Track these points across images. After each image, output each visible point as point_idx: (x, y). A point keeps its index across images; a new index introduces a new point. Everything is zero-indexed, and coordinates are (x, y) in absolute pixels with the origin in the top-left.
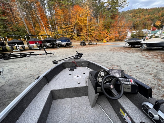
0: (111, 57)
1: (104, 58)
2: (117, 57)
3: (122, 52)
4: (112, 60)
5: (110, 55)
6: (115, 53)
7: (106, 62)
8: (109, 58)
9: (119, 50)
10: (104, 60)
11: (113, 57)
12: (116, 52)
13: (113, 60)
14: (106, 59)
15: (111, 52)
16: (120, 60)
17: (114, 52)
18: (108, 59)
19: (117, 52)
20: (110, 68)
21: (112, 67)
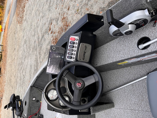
0: (33, 27)
1: (33, 42)
2: (35, 17)
3: (27, 6)
4: (40, 29)
5: (29, 28)
7: (41, 40)
8: (35, 32)
9: (22, 8)
10: (37, 43)
11: (33, 24)
12: (24, 15)
13: (40, 27)
14: (36, 38)
15: (25, 23)
16: (41, 15)
17: (24, 18)
18: (36, 34)
19: (25, 13)
20: (53, 36)
21: (52, 33)
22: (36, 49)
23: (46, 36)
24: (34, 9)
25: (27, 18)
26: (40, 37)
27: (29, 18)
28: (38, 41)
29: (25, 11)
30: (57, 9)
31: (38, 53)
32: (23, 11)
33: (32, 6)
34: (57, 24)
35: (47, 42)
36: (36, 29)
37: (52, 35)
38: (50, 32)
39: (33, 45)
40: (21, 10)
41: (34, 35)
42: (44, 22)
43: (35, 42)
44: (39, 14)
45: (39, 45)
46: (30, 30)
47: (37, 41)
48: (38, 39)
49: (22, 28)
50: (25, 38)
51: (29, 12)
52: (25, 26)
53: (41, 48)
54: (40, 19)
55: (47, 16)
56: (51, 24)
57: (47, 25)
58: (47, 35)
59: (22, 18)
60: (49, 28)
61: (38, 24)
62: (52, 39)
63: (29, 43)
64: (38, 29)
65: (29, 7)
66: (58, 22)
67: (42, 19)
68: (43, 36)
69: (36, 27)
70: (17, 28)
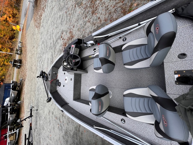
2: (51, 26)
22: (52, 48)
23: (59, 41)
24: (50, 20)
25: (44, 25)
30: (67, 25)
31: (53, 51)
32: (40, 19)
34: (67, 34)
35: (60, 45)
37: (63, 41)
38: (62, 38)
39: (50, 45)
40: (38, 17)
41: (50, 39)
42: (58, 31)
43: (51, 43)
44: (54, 24)
45: (54, 46)
46: (47, 35)
47: (53, 43)
48: (54, 42)
50: (42, 40)
51: (45, 21)
52: (42, 30)
53: (55, 48)
54: (54, 29)
55: (60, 27)
56: (63, 34)
57: (60, 34)
59: (39, 24)
60: (61, 36)
61: (53, 32)
62: (63, 43)
63: (46, 44)
64: (53, 35)
65: (45, 17)
67: (56, 29)
68: (57, 41)
69: (51, 33)
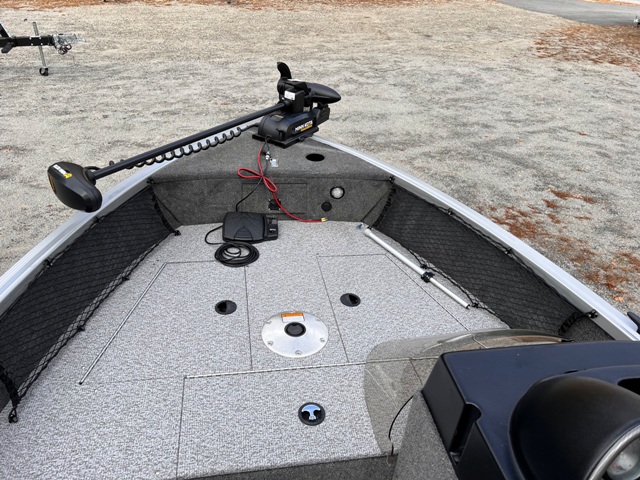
0: (543, 111)
1: (484, 119)
2: (590, 117)
3: (624, 73)
4: (549, 144)
5: (531, 91)
6: (570, 73)
7: (504, 156)
8: (525, 122)
9: (606, 53)
10: (485, 136)
11: (559, 111)
12: (581, 64)
13: (555, 143)
14: (503, 129)
15: (544, 69)
16: (611, 144)
17: (567, 66)
18: (522, 129)
19: (589, 66)
20: (536, 211)
21: (550, 204)
22: (457, 135)
24: (623, 110)
25: (572, 80)
26: (514, 151)
27: (573, 87)
28: (496, 142)
29: (597, 68)
31: (444, 144)
32: (594, 57)
33: (630, 97)
34: (600, 231)
35: (504, 184)
36: (540, 127)
37: (542, 205)
38: (552, 197)
39: (472, 119)
40: (595, 47)
41: (513, 121)
42: (586, 164)
43: (486, 126)
44: (613, 137)
45: (476, 145)
46: (526, 98)
47: (493, 137)
48: (505, 142)
49: (523, 60)
50: (485, 76)
51: (598, 82)
52: (536, 71)
53: (469, 156)
54: (589, 140)
55: (618, 176)
56: (587, 200)
57: (575, 178)
58: (531, 182)
59: (565, 54)
60: (564, 190)
61: (565, 134)
62: (524, 208)
63: (471, 100)
64: (545, 136)
65: (622, 83)
66: (610, 237)
67: (591, 151)
68: (521, 162)
69: (550, 124)
70: (516, 35)
